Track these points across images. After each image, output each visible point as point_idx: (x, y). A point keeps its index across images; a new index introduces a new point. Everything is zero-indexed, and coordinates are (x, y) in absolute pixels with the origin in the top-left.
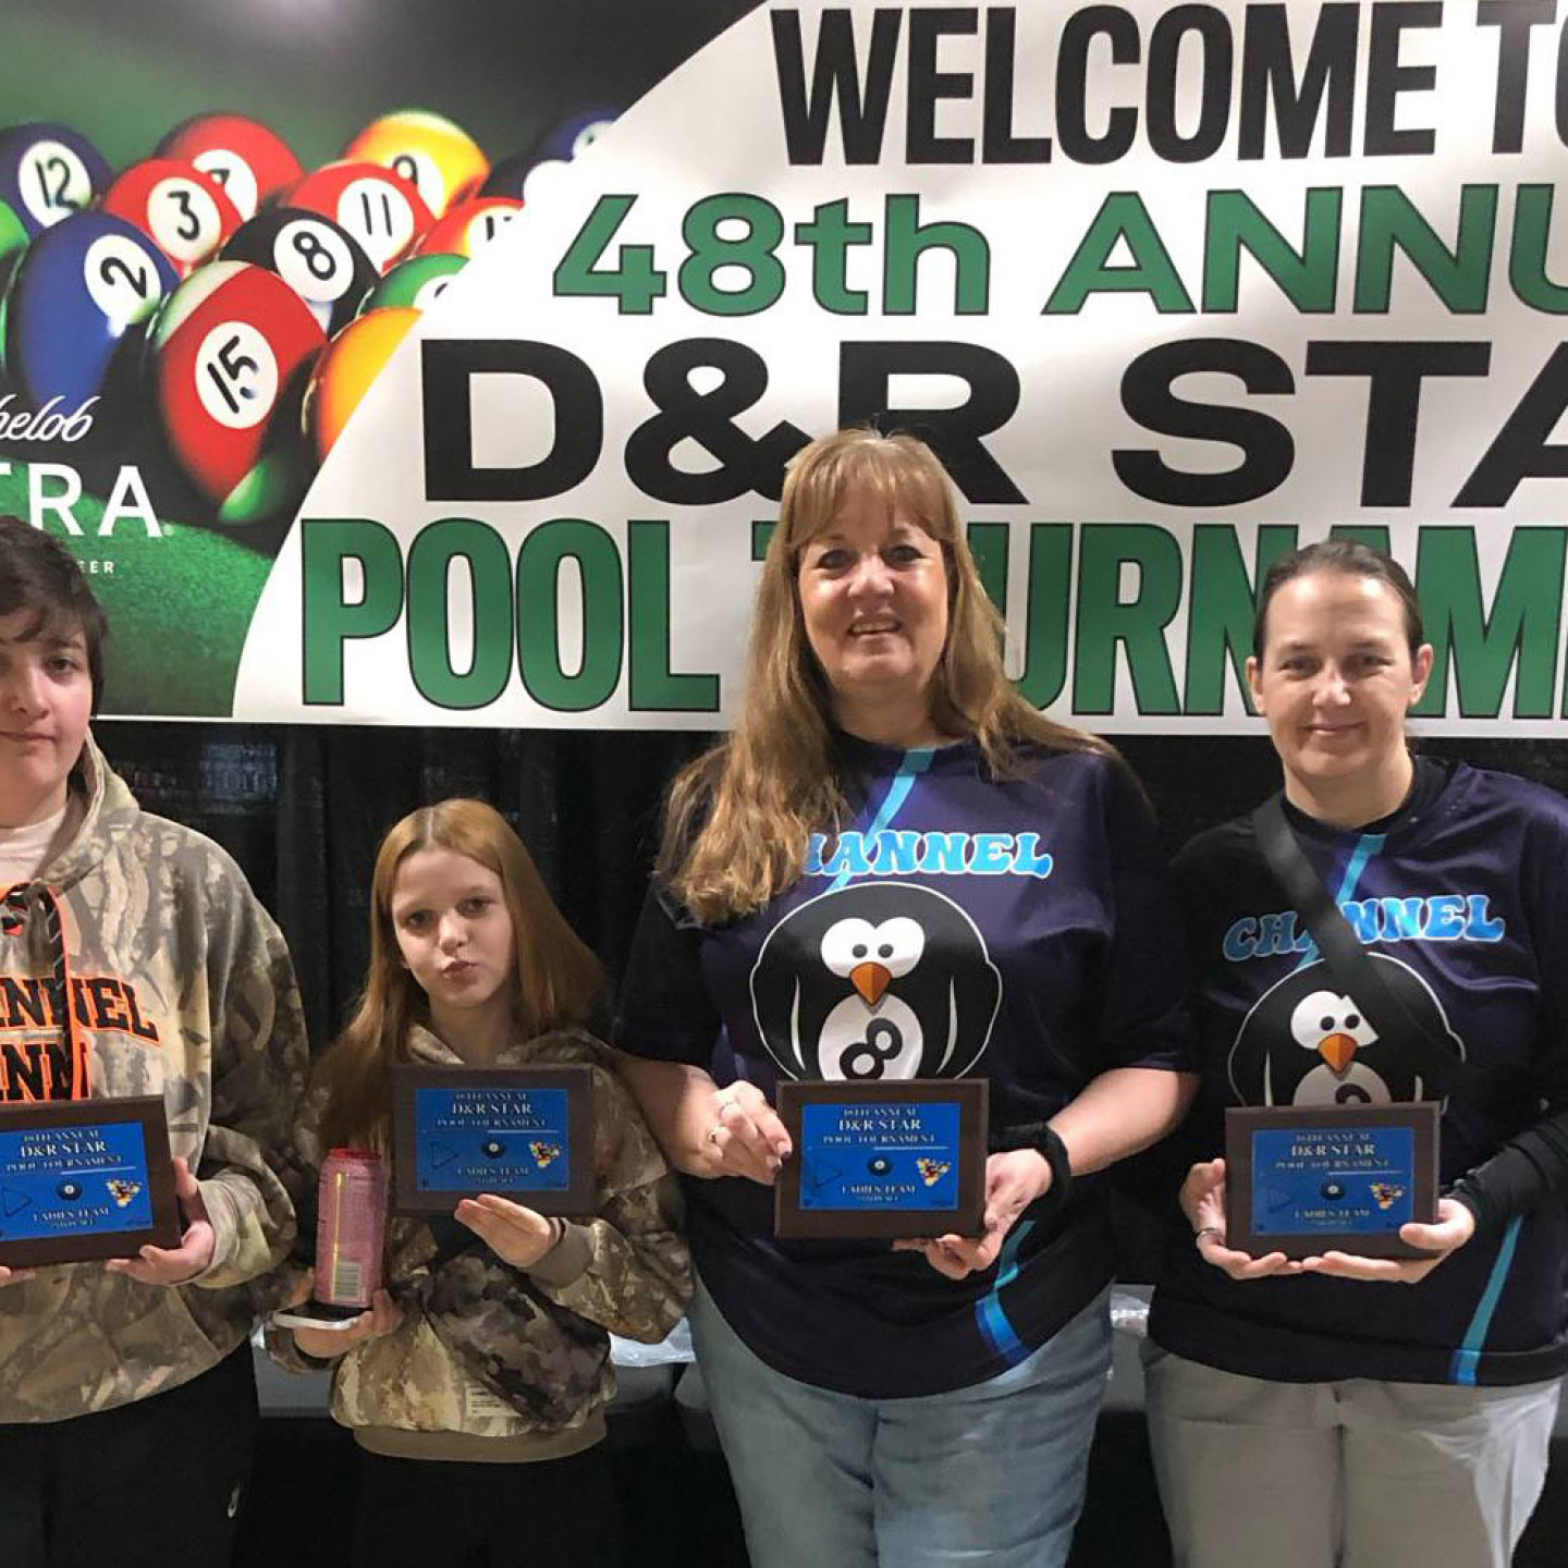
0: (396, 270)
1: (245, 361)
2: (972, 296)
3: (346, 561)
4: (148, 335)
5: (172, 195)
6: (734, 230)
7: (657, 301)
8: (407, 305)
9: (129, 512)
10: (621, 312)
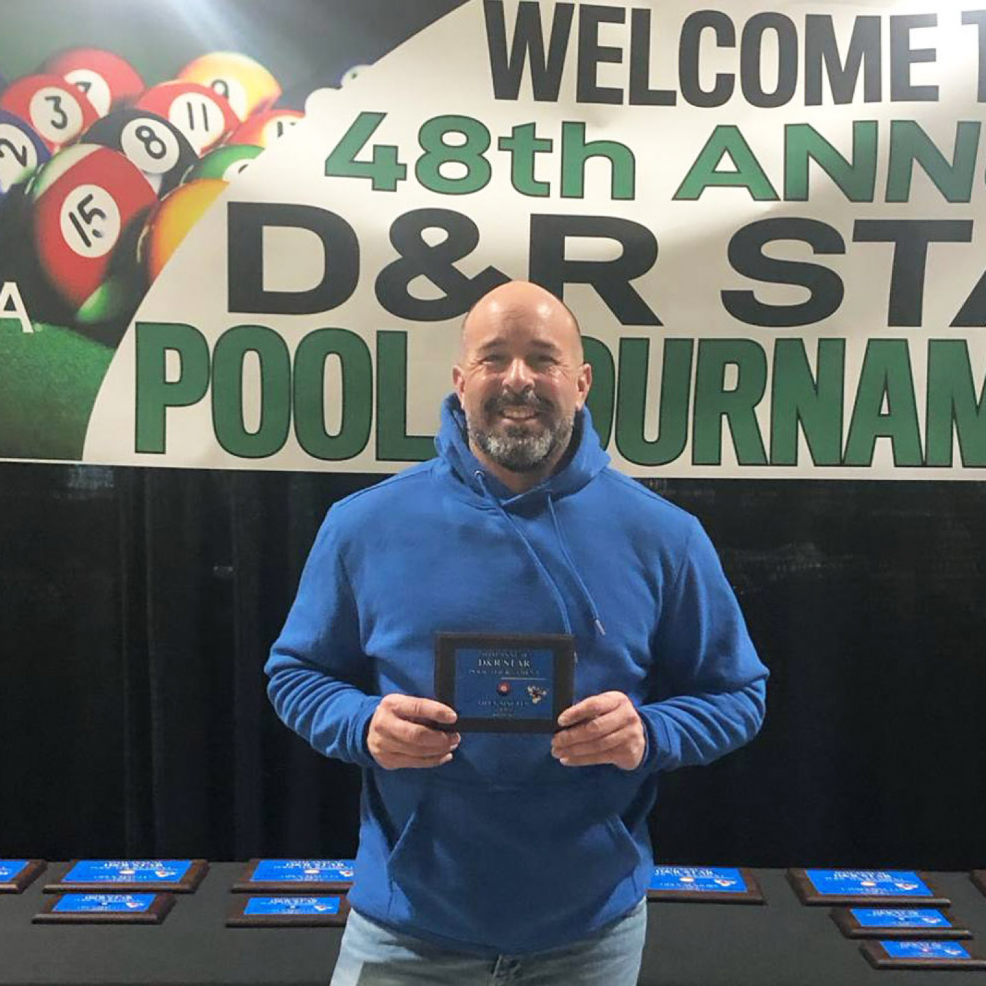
0: (210, 154)
1: (96, 211)
2: (623, 187)
3: (168, 352)
4: (27, 192)
5: (48, 99)
6: (454, 139)
7: (399, 183)
8: (218, 177)
9: (10, 315)
10: (374, 189)
